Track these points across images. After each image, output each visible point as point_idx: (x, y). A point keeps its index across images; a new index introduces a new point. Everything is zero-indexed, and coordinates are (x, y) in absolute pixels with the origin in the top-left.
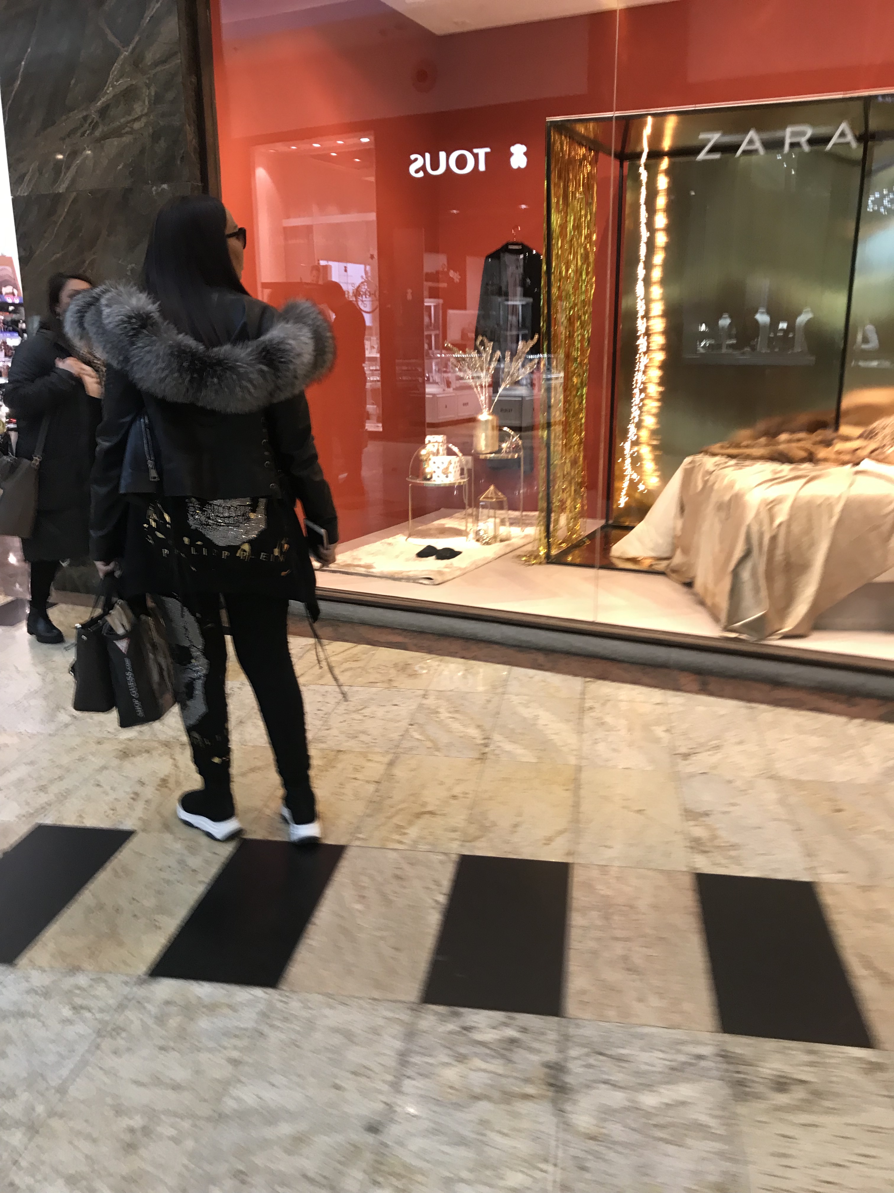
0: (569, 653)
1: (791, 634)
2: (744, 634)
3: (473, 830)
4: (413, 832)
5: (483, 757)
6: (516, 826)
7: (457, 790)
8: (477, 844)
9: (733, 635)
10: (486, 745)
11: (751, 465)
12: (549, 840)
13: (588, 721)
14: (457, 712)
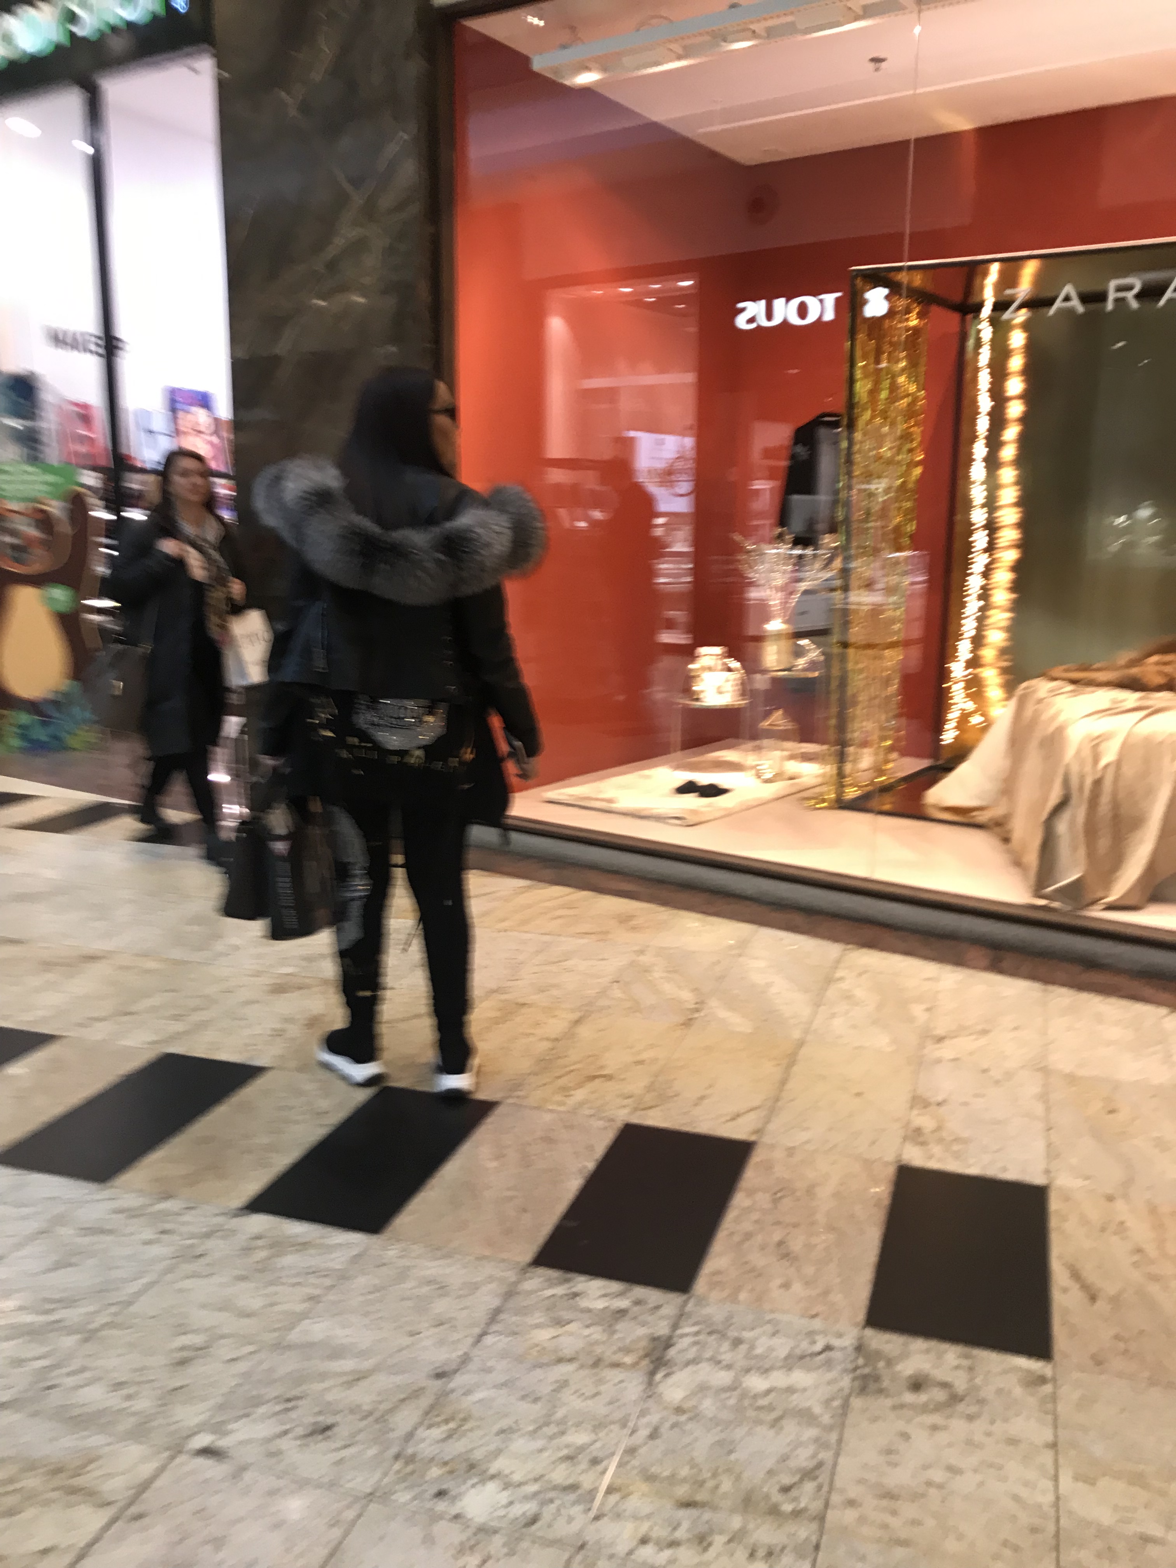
0: (836, 916)
1: (1118, 903)
2: (1055, 901)
3: (649, 1099)
4: (579, 1095)
5: (688, 1023)
6: (702, 1098)
7: (645, 1056)
8: (651, 1113)
9: (1042, 902)
10: (697, 1010)
11: (1093, 692)
12: (736, 1117)
13: (832, 992)
14: (675, 972)
